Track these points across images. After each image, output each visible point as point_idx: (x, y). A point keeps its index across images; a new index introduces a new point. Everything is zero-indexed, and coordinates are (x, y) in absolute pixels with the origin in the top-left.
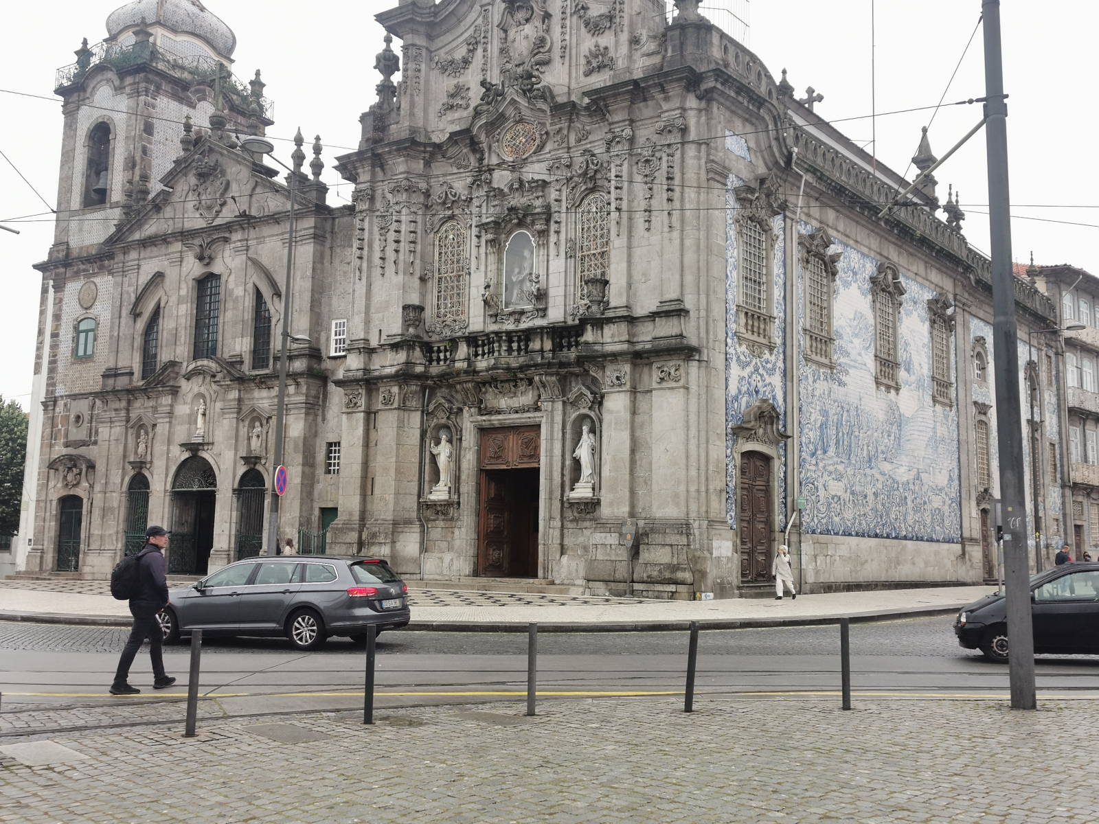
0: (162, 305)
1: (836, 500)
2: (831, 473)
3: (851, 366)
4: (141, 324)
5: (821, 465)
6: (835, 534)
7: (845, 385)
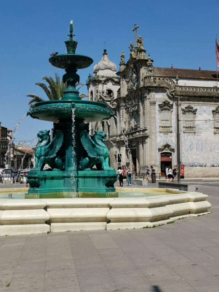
1: (196, 159)
2: (194, 154)
3: (202, 131)
5: (190, 153)
6: (195, 166)
7: (200, 136)
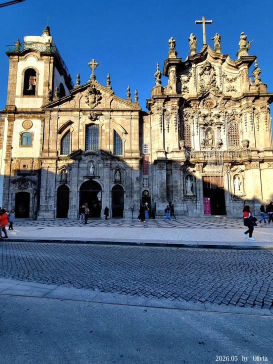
0: (71, 131)
4: (60, 136)
